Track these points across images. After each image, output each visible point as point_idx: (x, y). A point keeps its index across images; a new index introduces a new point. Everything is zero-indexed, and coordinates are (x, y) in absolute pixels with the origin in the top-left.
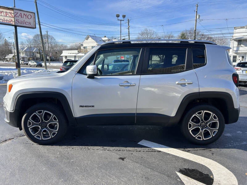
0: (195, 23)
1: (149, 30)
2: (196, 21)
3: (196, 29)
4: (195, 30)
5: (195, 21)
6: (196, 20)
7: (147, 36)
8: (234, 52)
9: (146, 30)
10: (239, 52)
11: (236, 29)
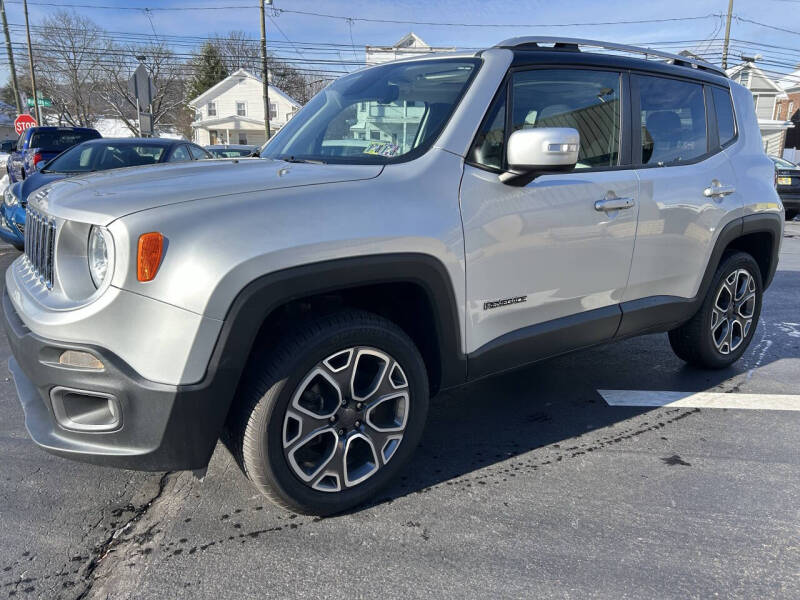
0: (261, 16)
1: (74, 22)
2: (263, 11)
3: (264, 36)
4: (264, 42)
5: (260, 10)
6: (263, 8)
7: (69, 43)
8: (374, 120)
9: (64, 17)
10: (384, 120)
11: (371, 52)
